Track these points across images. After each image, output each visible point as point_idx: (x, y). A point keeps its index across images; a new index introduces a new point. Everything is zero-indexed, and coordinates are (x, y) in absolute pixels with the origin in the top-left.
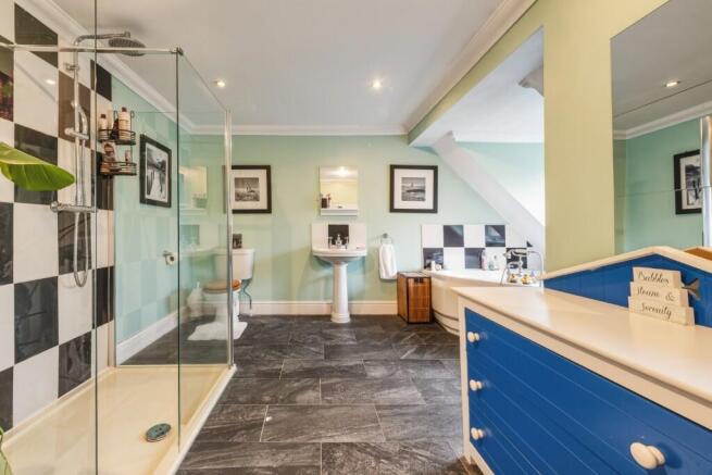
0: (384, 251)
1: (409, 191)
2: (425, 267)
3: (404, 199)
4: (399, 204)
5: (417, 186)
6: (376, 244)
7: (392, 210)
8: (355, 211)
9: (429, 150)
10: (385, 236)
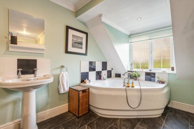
0: (63, 76)
1: (76, 43)
2: (81, 82)
3: (73, 46)
4: (70, 49)
5: (79, 40)
6: (57, 72)
7: (67, 52)
8: (43, 50)
9: (84, 24)
10: (62, 67)
